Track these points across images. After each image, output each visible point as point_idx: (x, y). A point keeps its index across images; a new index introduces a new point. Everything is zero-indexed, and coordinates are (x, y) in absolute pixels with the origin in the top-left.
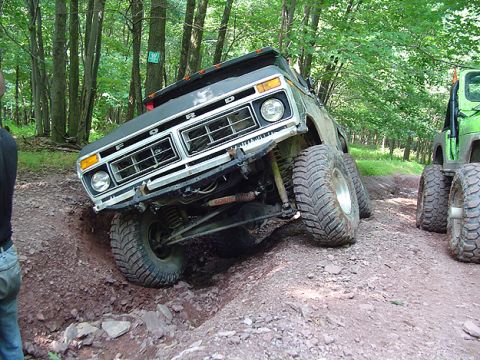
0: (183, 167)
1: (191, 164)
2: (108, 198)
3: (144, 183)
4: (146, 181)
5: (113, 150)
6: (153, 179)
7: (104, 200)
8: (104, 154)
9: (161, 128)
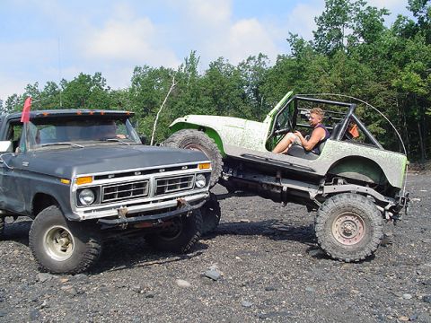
0: (148, 203)
1: (153, 202)
2: (90, 211)
3: (122, 207)
4: (123, 206)
5: (106, 177)
6: (128, 205)
7: (85, 212)
8: (97, 178)
9: (144, 173)
